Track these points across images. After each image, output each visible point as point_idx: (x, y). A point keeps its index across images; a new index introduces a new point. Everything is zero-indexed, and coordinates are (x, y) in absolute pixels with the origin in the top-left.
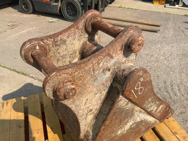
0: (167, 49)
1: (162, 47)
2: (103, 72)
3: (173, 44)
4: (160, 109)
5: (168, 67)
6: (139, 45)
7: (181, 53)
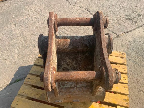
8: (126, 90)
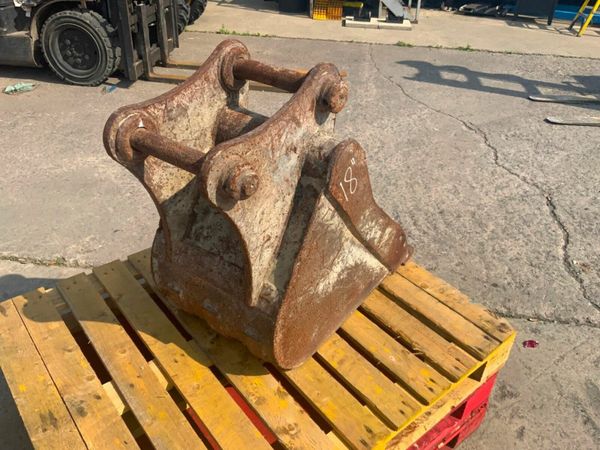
0: (371, 135)
1: (358, 130)
2: (287, 154)
3: (382, 119)
4: (386, 237)
5: (381, 175)
6: (341, 97)
7: (406, 140)
8: (402, 412)
